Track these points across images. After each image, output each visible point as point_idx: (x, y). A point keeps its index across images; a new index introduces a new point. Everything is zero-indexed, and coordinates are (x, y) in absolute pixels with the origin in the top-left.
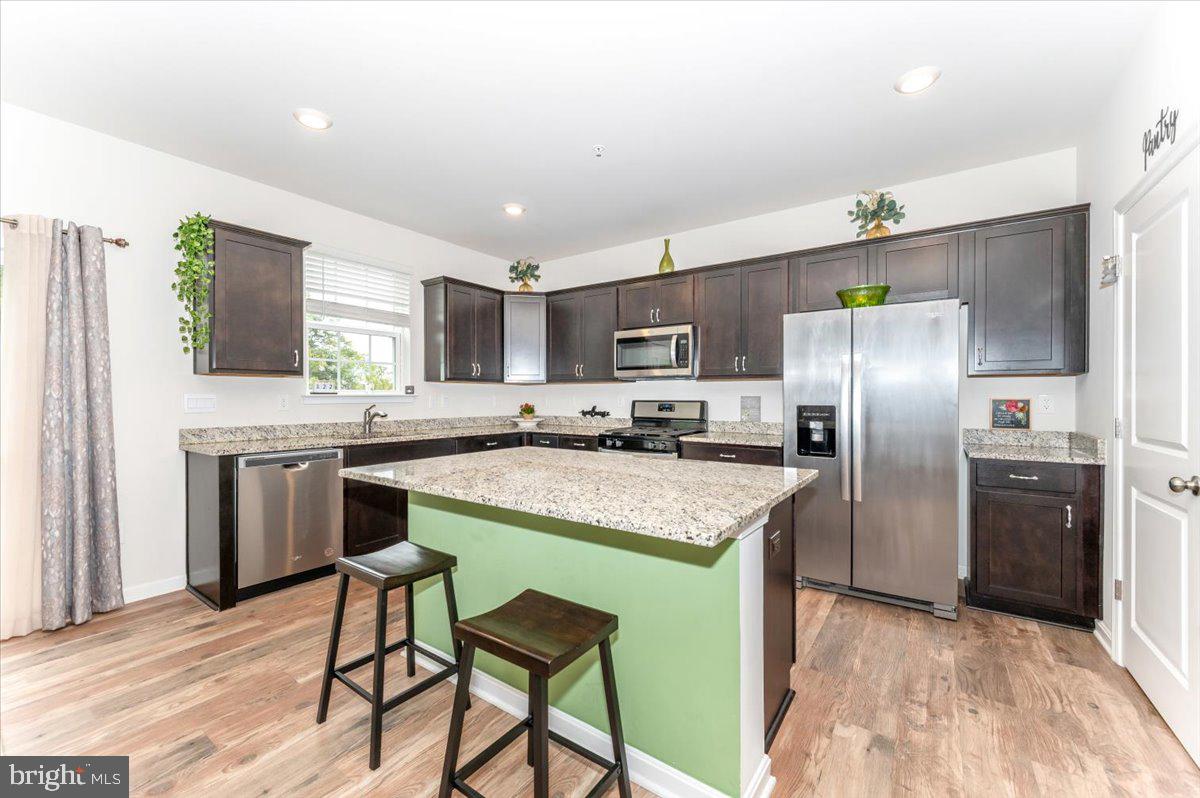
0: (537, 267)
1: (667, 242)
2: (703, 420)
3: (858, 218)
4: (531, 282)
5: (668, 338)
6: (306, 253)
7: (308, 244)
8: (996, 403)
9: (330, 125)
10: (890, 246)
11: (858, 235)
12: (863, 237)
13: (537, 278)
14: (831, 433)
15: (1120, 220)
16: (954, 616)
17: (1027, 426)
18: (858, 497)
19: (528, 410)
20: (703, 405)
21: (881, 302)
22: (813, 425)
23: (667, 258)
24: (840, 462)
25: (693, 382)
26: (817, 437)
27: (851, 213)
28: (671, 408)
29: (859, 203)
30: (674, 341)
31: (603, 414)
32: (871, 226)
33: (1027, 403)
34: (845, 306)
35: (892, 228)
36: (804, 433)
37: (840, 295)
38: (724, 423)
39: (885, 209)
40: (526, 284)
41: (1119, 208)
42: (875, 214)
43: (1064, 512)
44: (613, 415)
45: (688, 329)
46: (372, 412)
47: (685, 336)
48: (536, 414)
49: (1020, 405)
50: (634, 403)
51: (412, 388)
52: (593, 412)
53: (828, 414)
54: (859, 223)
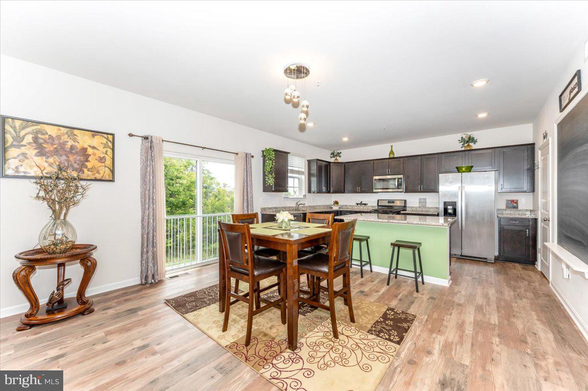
0: (341, 153)
1: (392, 146)
2: (405, 206)
3: (462, 142)
4: (338, 158)
5: (395, 179)
6: (289, 155)
7: (289, 153)
8: (508, 201)
9: (314, 124)
10: (473, 152)
11: (462, 147)
12: (463, 149)
13: (340, 156)
14: (455, 210)
15: (540, 152)
16: (493, 262)
17: (517, 208)
18: (464, 228)
19: (336, 203)
20: (405, 201)
21: (470, 171)
22: (449, 207)
23: (392, 152)
24: (458, 218)
25: (403, 193)
26: (450, 211)
27: (459, 140)
28: (393, 202)
29: (462, 138)
30: (397, 180)
31: (365, 204)
32: (466, 145)
33: (517, 200)
34: (459, 172)
35: (474, 146)
36: (446, 210)
37: (457, 168)
38: (413, 207)
39: (471, 140)
40: (336, 159)
41: (540, 149)
42: (467, 142)
43: (526, 231)
44: (369, 205)
45: (401, 176)
46: (299, 203)
47: (401, 178)
48: (339, 204)
49: (515, 201)
50: (378, 200)
51: (305, 195)
52: (361, 204)
53: (454, 204)
54: (462, 143)
